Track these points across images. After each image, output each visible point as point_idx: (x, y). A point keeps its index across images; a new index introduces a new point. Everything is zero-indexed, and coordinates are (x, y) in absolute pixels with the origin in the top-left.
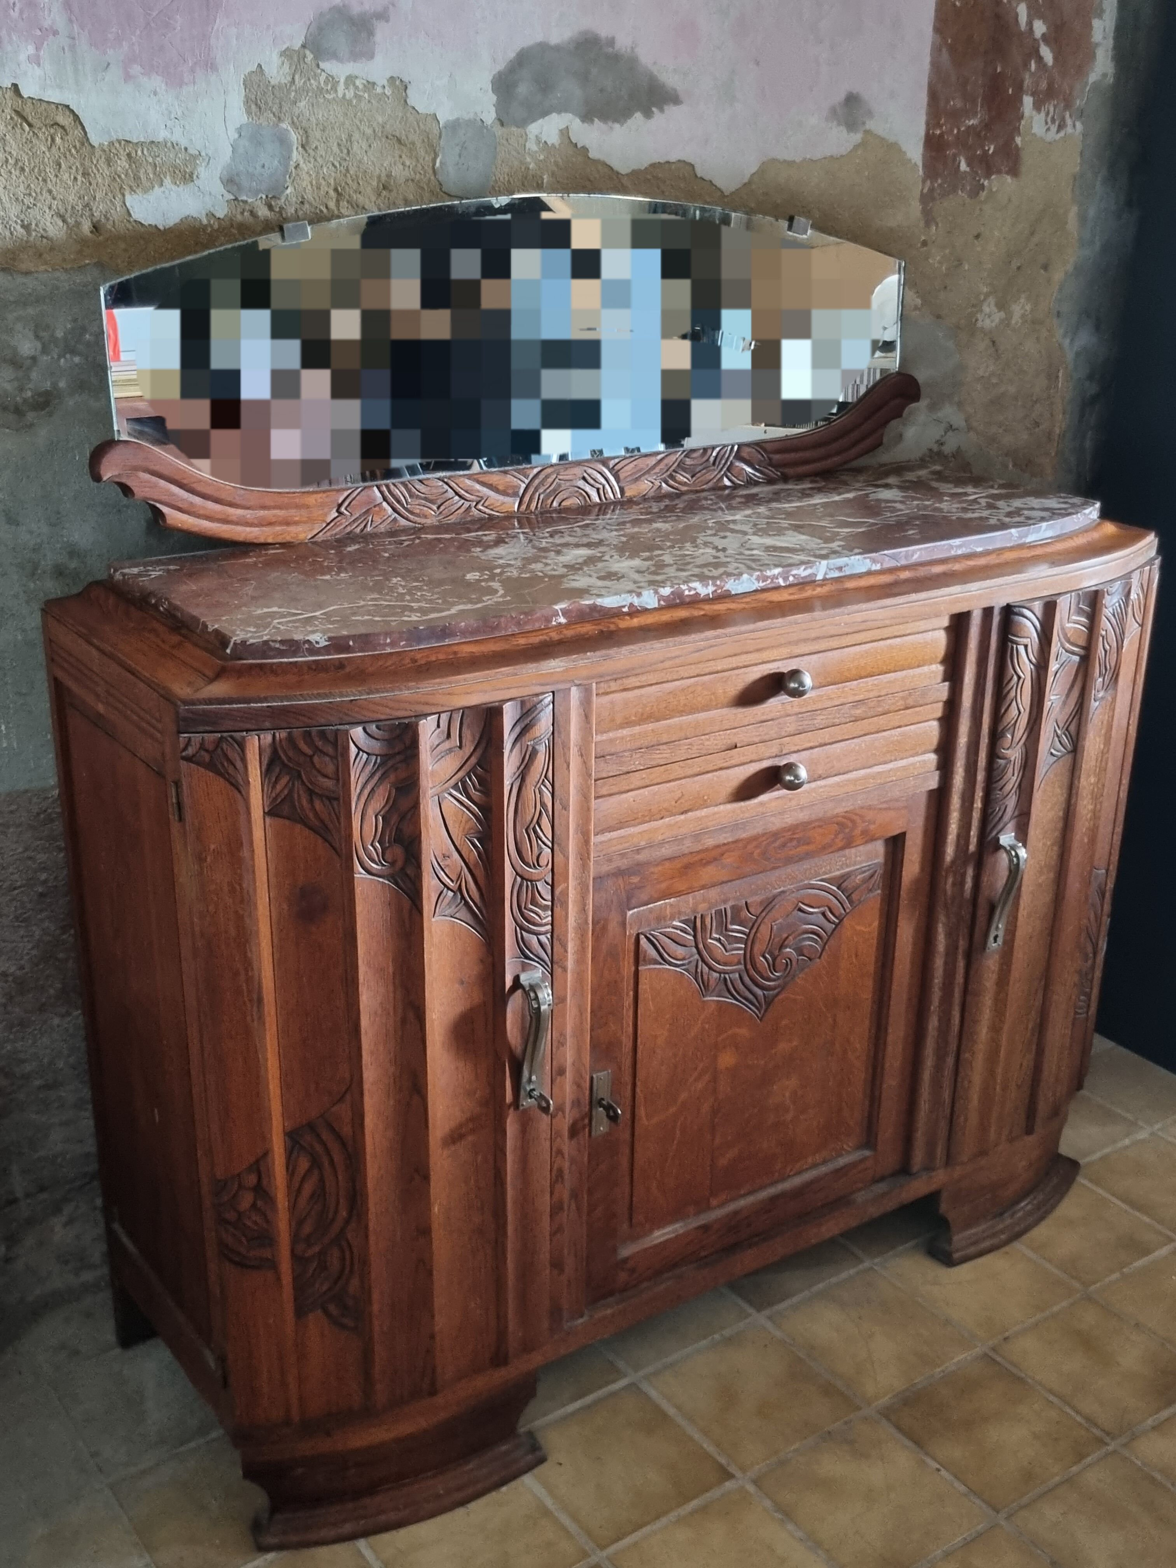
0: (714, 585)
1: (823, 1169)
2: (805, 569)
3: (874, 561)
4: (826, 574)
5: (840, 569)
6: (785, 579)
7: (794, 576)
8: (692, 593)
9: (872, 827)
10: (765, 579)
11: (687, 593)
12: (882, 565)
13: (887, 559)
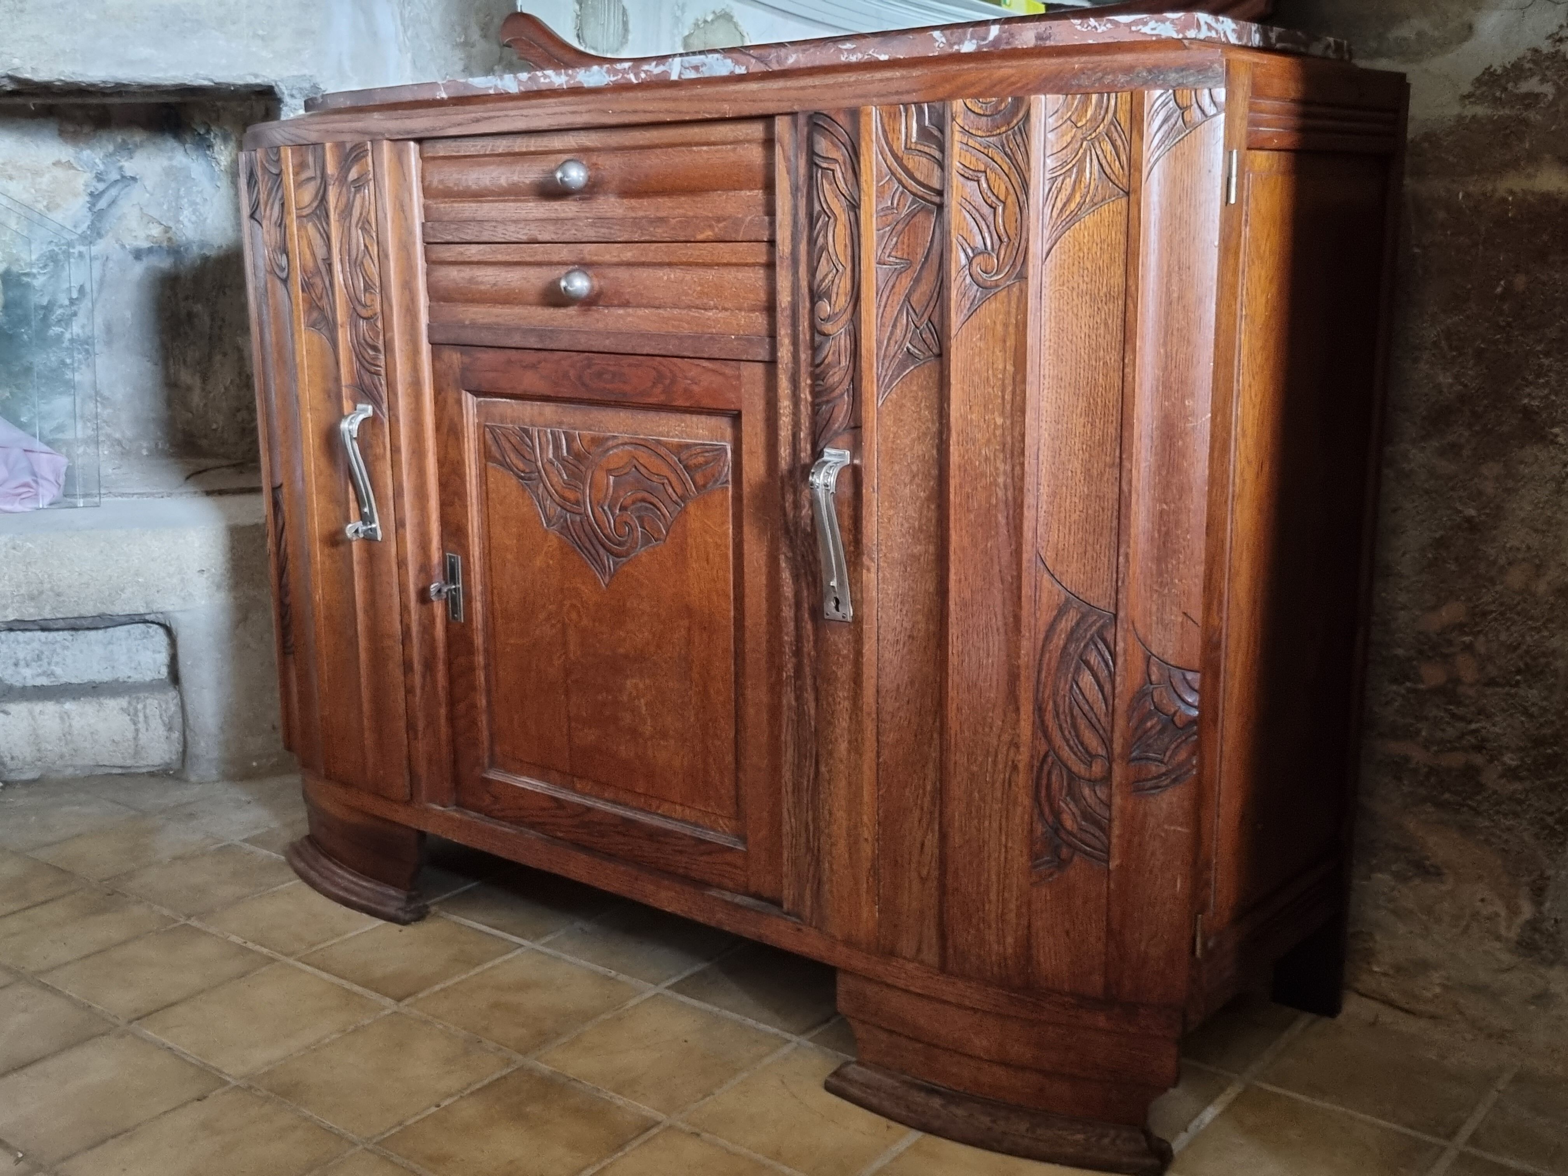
0: (567, 75)
1: (688, 830)
2: (657, 65)
3: (737, 62)
4: (681, 73)
5: (696, 68)
6: (637, 75)
7: (646, 72)
8: (547, 80)
9: (695, 388)
10: (616, 72)
11: (542, 80)
12: (747, 68)
13: (753, 61)
